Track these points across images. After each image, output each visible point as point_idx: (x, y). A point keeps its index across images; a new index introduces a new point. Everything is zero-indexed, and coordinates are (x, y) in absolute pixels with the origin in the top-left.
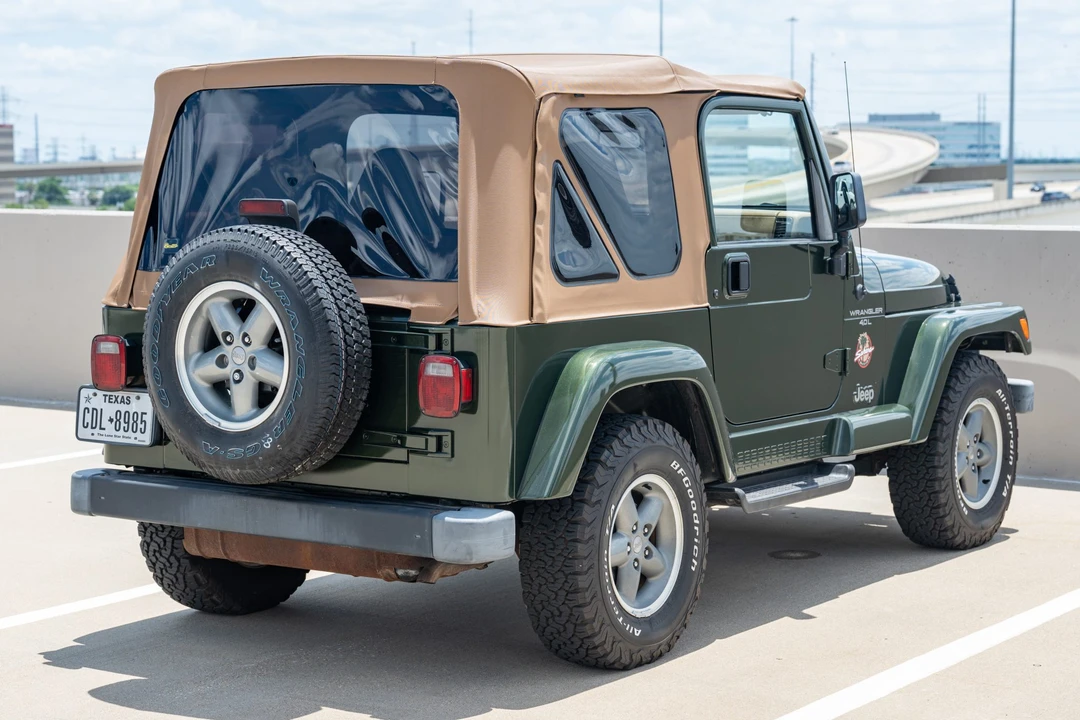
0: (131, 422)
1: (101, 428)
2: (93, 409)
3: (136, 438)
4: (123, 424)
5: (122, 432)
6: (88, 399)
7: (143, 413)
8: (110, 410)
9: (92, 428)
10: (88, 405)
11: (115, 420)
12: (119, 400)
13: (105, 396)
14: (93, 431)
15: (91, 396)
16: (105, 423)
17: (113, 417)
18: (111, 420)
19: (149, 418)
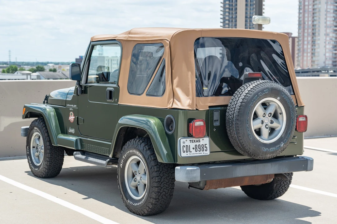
0: (201, 148)
1: (190, 152)
2: (186, 146)
3: (204, 153)
4: (198, 149)
5: (198, 152)
6: (184, 143)
7: (205, 145)
8: (192, 145)
9: (187, 152)
10: (184, 145)
11: (195, 148)
12: (196, 141)
13: (190, 140)
14: (187, 153)
15: (185, 141)
16: (191, 150)
17: (194, 147)
18: (194, 148)
19: (208, 146)
